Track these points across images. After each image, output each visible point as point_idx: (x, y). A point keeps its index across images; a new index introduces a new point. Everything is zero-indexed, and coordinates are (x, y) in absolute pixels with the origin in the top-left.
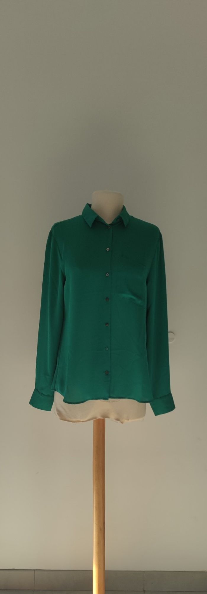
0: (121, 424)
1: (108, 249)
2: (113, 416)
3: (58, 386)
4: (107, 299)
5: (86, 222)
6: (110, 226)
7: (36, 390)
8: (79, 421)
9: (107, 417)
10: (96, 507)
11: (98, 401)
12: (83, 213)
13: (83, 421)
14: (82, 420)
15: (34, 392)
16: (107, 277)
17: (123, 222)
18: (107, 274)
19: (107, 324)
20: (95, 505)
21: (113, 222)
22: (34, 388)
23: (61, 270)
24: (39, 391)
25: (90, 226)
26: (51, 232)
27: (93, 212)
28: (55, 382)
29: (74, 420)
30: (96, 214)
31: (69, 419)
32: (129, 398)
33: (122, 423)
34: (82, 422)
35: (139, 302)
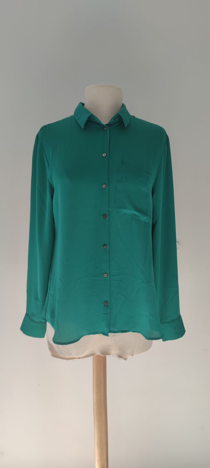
0: (124, 361)
1: (104, 155)
2: (114, 352)
3: (48, 316)
4: (105, 216)
5: (78, 123)
6: (107, 126)
7: (27, 314)
8: (74, 358)
9: (107, 354)
10: (97, 444)
11: (97, 335)
12: (74, 114)
13: (79, 358)
14: (77, 357)
15: (25, 317)
16: (104, 188)
17: (123, 122)
18: (104, 185)
19: (105, 245)
20: (96, 441)
21: (110, 122)
22: (25, 312)
23: (49, 182)
24: (29, 317)
25: (83, 127)
26: (37, 136)
27: (87, 111)
28: (46, 310)
29: (68, 357)
30: (90, 112)
31: (63, 356)
32: (134, 331)
33: (126, 359)
34: (77, 359)
35: (144, 218)
